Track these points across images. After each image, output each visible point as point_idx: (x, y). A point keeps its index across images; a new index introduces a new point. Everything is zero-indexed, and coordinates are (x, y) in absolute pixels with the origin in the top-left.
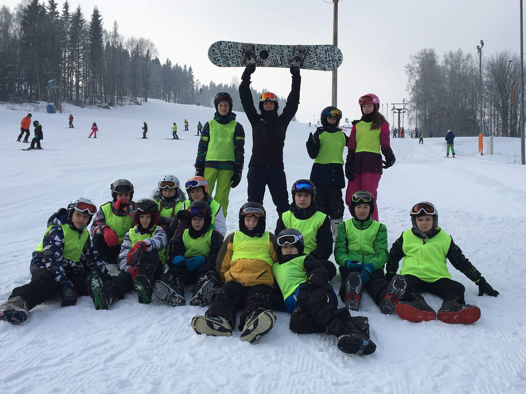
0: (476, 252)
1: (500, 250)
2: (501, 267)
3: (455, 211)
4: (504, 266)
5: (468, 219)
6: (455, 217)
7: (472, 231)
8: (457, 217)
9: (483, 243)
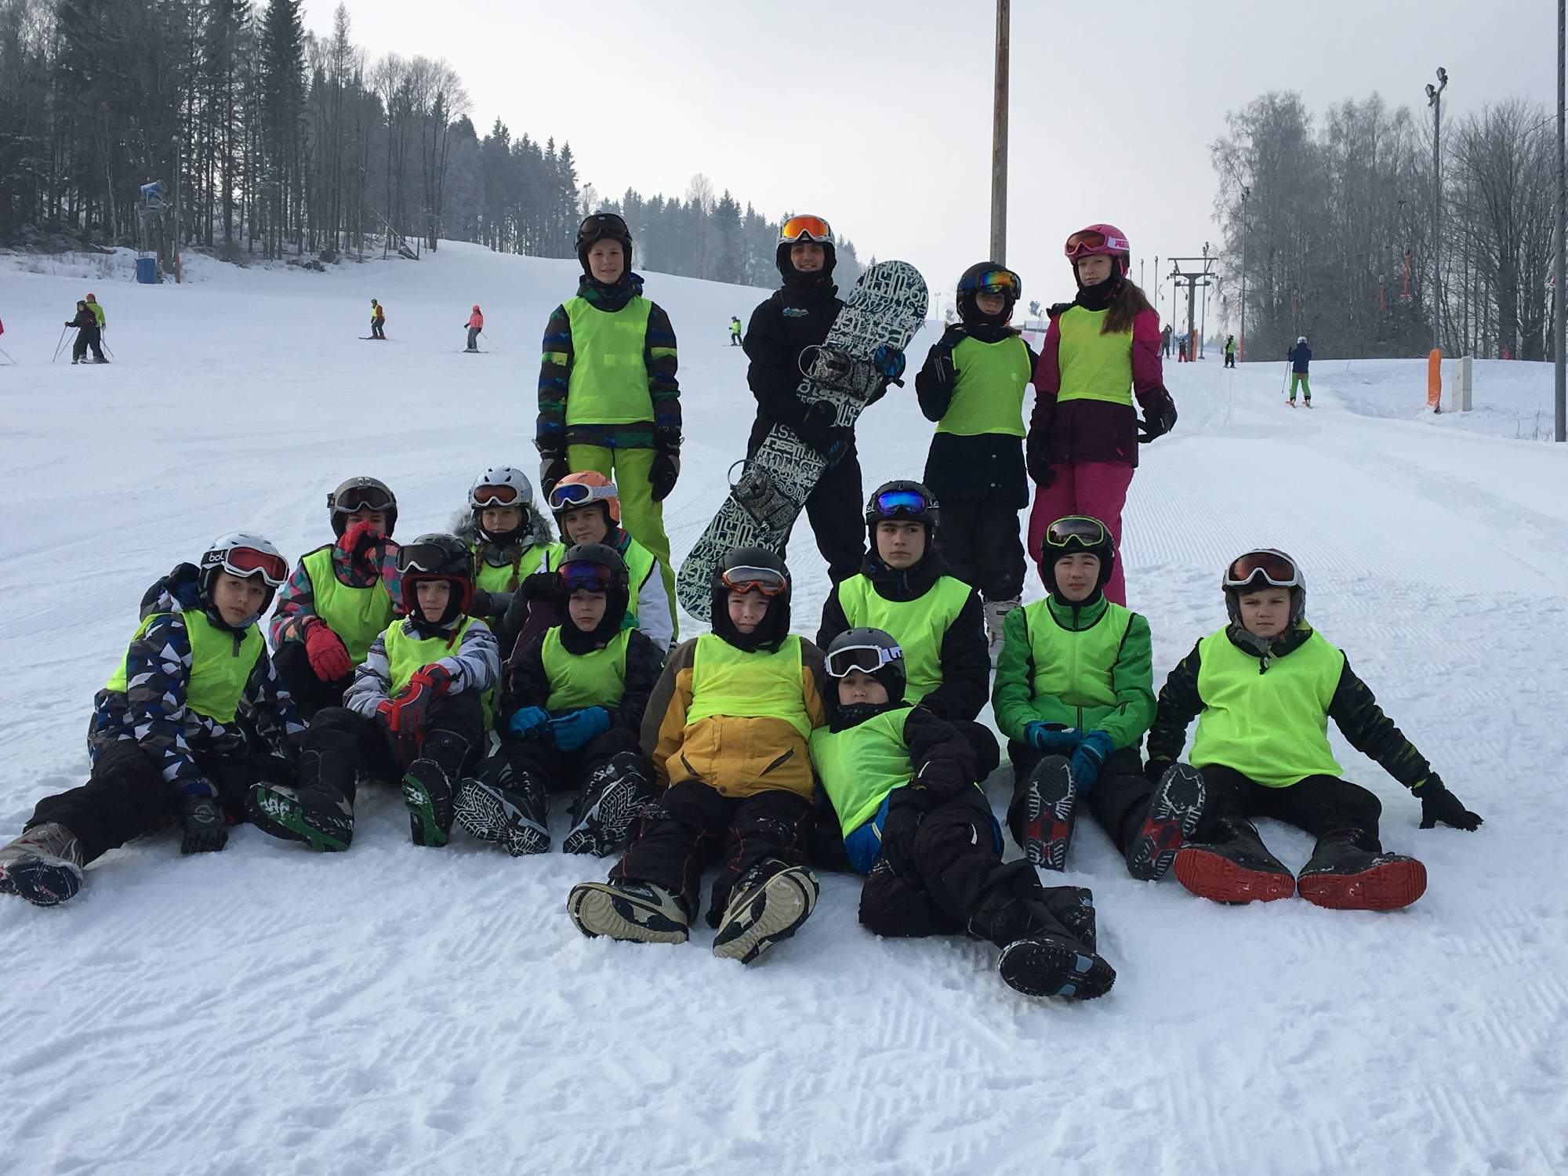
0: (1415, 699)
1: (1487, 694)
2: (1489, 742)
3: (1356, 579)
4: (1497, 741)
5: (1394, 601)
6: (1355, 594)
7: (1405, 636)
8: (1361, 595)
9: (1437, 671)
